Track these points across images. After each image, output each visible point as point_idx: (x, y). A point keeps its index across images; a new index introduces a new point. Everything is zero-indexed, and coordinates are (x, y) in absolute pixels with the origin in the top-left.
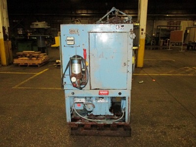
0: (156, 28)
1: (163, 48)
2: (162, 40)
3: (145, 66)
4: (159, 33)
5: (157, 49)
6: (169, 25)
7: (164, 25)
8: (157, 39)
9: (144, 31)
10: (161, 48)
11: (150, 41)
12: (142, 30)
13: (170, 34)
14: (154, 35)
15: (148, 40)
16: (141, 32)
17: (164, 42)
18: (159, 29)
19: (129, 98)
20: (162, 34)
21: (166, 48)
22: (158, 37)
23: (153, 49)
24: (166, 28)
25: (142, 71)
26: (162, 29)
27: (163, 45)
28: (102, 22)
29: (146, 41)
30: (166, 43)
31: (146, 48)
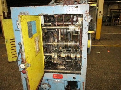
0: (110, 11)
1: (114, 25)
2: (114, 19)
3: (102, 38)
4: (112, 14)
5: (110, 25)
6: (119, 9)
7: (116, 8)
8: (110, 18)
9: (102, 13)
10: (113, 24)
11: (106, 19)
12: (100, 12)
13: (120, 15)
14: (108, 15)
15: (104, 19)
16: (99, 13)
17: (115, 20)
18: (112, 11)
19: (83, 83)
20: (113, 15)
21: (116, 25)
22: (111, 17)
23: (107, 25)
24: (117, 10)
25: (99, 43)
26: (114, 11)
27: (115, 22)
28: (55, 4)
29: (103, 19)
30: (117, 20)
31: (102, 25)
